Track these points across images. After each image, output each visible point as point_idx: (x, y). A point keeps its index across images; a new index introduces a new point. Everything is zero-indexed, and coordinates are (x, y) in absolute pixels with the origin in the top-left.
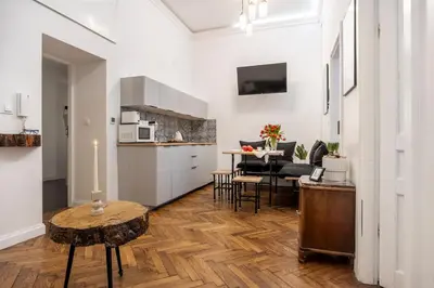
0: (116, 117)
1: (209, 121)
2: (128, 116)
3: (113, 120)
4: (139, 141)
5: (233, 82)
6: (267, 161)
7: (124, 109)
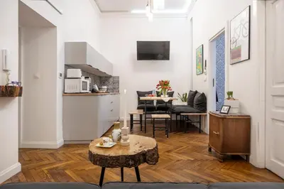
0: (63, 72)
1: (114, 77)
2: (71, 72)
3: (61, 75)
4: (82, 91)
5: (134, 50)
6: (155, 104)
7: (67, 66)
